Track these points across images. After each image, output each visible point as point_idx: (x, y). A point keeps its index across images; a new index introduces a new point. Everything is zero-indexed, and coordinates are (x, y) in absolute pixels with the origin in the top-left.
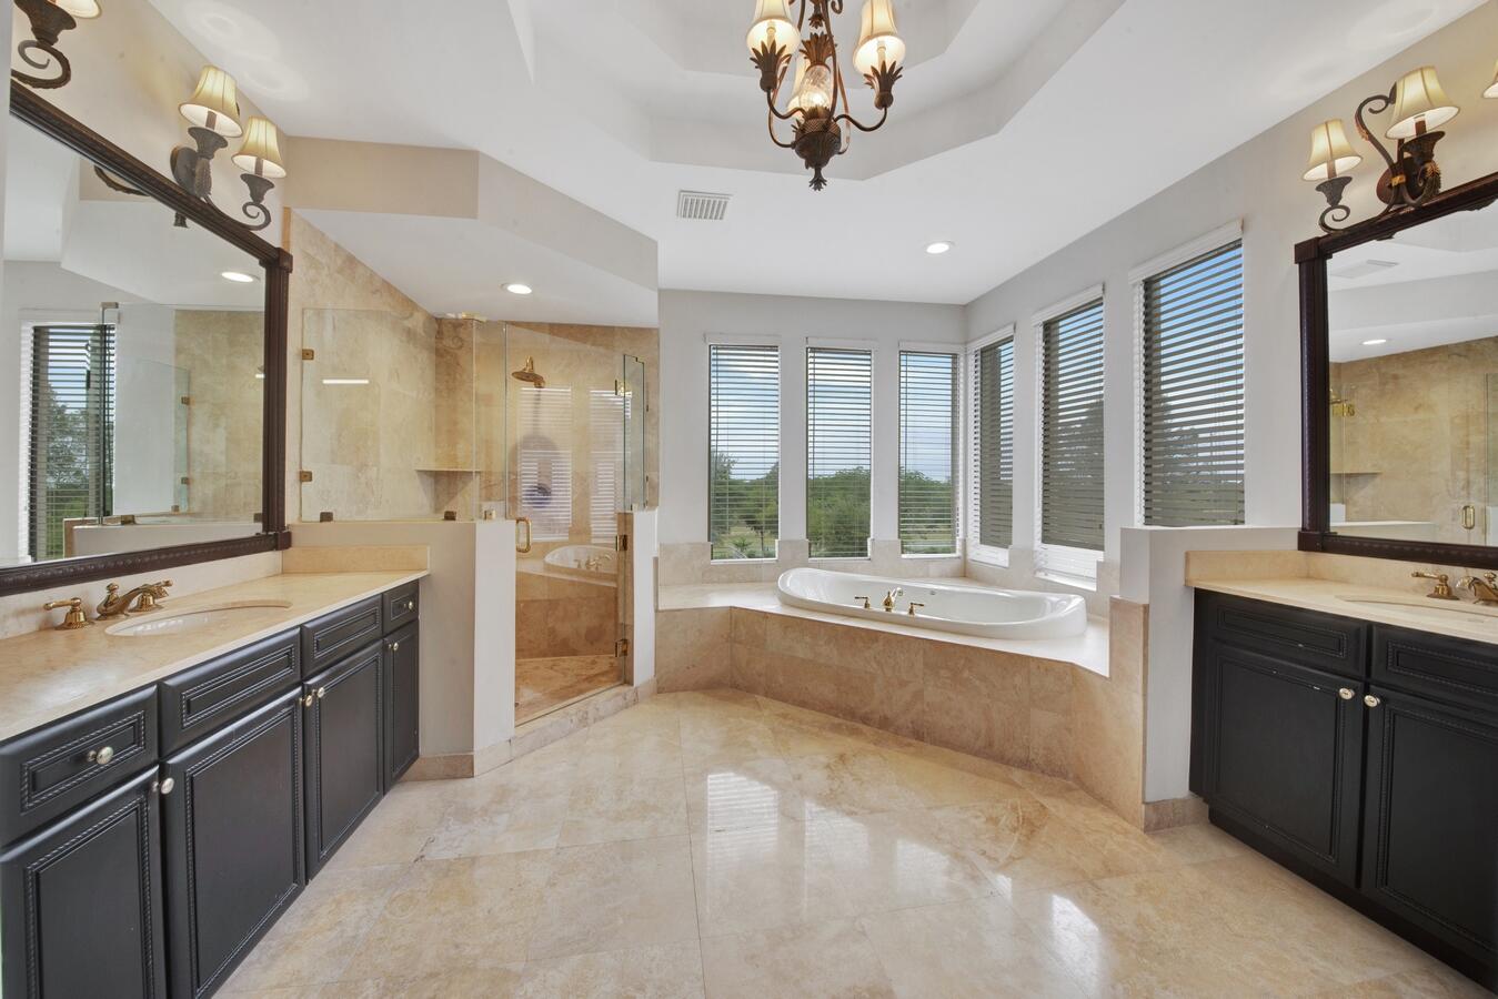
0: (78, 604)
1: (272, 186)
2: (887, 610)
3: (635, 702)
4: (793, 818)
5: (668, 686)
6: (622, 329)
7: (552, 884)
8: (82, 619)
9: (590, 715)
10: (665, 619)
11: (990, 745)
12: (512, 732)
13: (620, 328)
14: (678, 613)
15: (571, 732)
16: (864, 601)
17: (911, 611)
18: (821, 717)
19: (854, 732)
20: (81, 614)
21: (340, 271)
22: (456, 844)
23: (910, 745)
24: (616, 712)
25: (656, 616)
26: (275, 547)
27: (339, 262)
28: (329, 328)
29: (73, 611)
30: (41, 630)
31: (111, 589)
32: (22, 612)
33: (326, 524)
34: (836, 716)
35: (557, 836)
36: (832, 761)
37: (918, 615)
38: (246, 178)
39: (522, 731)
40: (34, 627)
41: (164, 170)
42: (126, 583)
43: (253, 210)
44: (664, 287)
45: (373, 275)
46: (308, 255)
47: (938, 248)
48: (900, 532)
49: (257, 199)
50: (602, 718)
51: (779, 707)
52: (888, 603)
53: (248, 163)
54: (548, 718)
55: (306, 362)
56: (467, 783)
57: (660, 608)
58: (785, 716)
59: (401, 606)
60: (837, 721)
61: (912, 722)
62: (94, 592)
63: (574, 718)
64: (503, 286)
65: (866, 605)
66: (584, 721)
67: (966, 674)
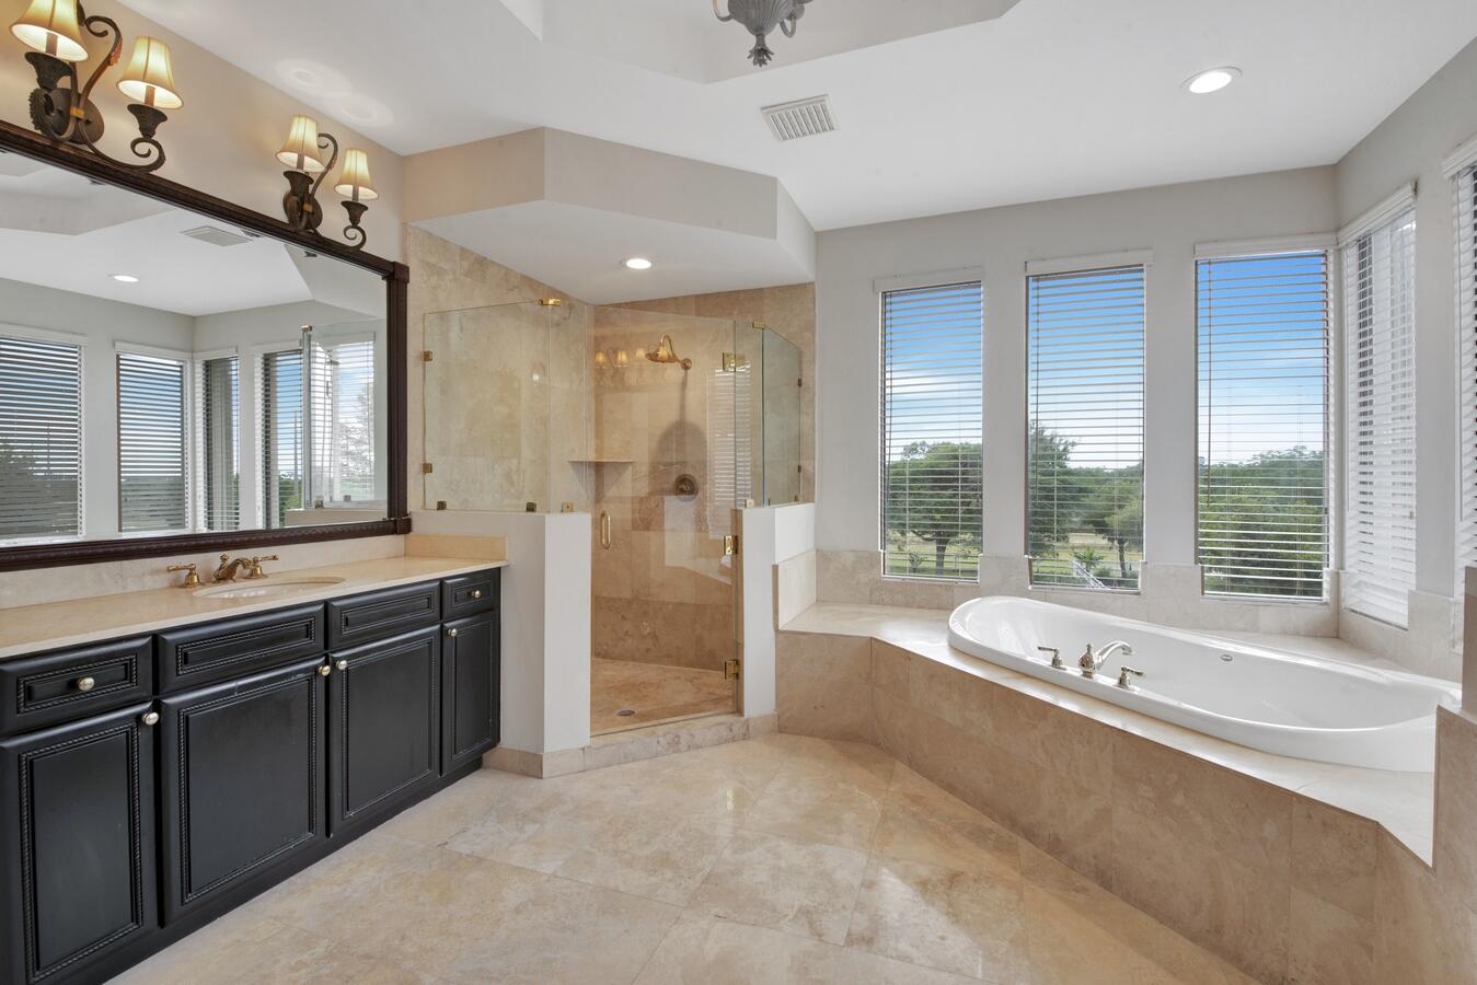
0: (194, 569)
1: (366, 208)
2: (1087, 674)
3: (745, 737)
4: (820, 936)
5: (790, 726)
6: (773, 289)
7: (517, 911)
8: (196, 580)
9: (683, 741)
10: (788, 641)
11: (1218, 930)
12: (586, 740)
13: (770, 288)
14: (804, 637)
15: (657, 755)
16: (1053, 654)
17: (1122, 682)
18: (967, 813)
19: (1004, 848)
20: (195, 577)
21: (468, 274)
22: (478, 841)
23: (1083, 890)
24: (719, 743)
25: (776, 637)
26: (394, 532)
27: (466, 265)
28: (455, 329)
29: (190, 574)
30: (171, 587)
31: (224, 559)
32: (157, 572)
33: (441, 512)
34: (991, 817)
35: (561, 863)
36: (934, 879)
37: (1136, 689)
38: (345, 204)
39: (600, 741)
40: (166, 584)
41: (280, 215)
42: (233, 555)
43: (352, 232)
44: (820, 229)
45: (508, 271)
46: (428, 263)
47: (1211, 82)
48: (1198, 552)
49: (355, 221)
50: (699, 747)
51: (917, 784)
52: (1085, 662)
53: (346, 191)
54: (632, 734)
55: (427, 363)
56: (533, 783)
57: (780, 628)
58: (915, 799)
59: (469, 594)
60: (988, 823)
61: (1095, 857)
62: (213, 560)
63: (661, 739)
64: (622, 263)
65: (1055, 662)
66: (675, 744)
67: (1179, 799)
